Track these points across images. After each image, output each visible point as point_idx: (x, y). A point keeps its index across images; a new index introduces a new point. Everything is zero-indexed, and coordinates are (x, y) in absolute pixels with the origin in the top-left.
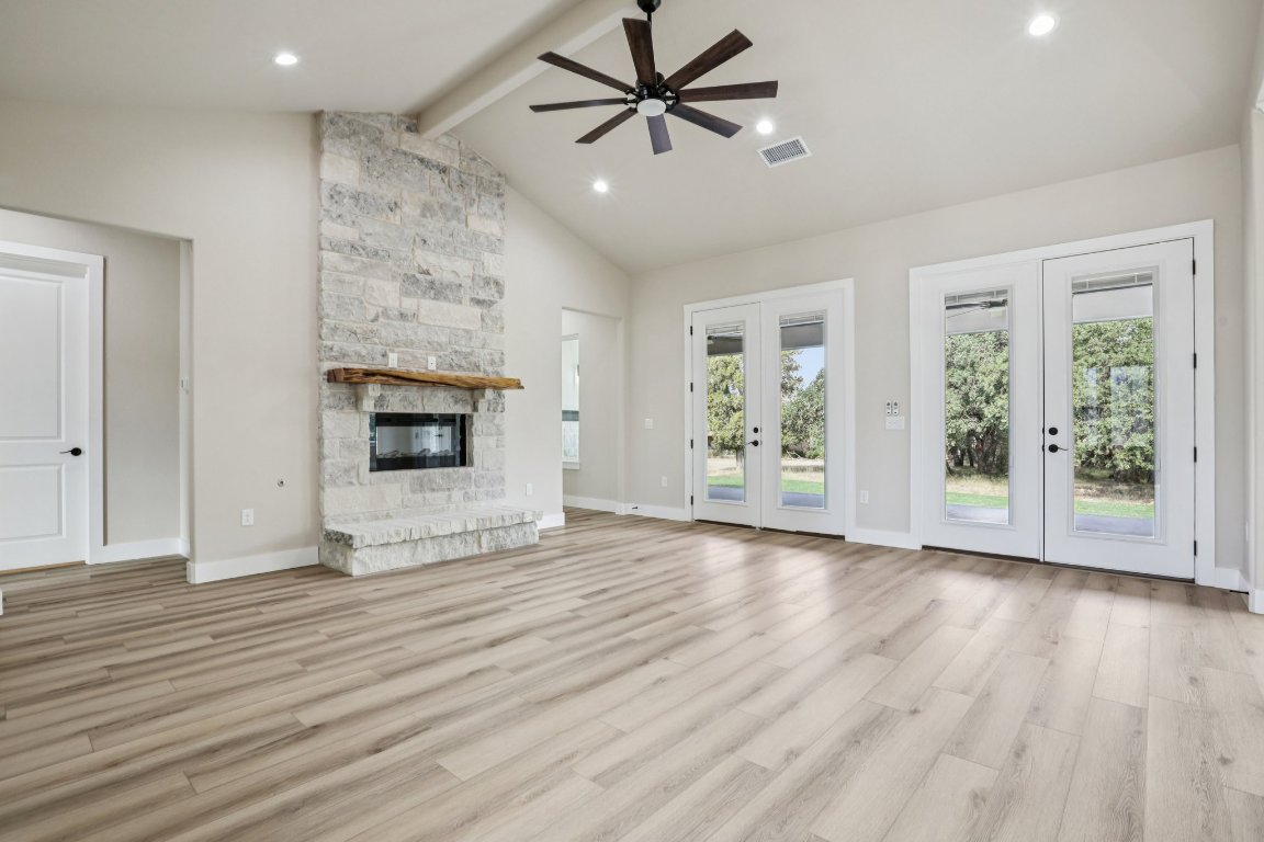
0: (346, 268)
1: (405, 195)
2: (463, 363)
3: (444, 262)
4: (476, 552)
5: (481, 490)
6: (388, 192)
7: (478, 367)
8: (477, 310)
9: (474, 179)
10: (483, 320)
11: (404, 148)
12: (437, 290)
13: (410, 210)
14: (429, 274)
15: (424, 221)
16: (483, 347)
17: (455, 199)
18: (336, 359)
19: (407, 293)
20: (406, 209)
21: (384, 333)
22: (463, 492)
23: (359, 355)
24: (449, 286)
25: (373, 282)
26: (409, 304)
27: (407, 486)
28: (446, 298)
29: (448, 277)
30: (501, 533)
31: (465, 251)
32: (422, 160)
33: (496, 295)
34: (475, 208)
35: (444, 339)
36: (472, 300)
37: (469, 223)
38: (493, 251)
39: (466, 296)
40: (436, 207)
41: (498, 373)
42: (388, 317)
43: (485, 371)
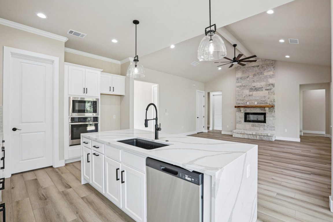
0: (239, 90)
1: (250, 74)
2: (263, 103)
3: (258, 84)
4: (256, 139)
5: (268, 128)
6: (246, 75)
7: (267, 103)
8: (267, 92)
9: (265, 65)
10: (269, 93)
11: (249, 66)
12: (257, 89)
13: (251, 77)
14: (255, 87)
15: (254, 77)
16: (269, 99)
17: (261, 71)
18: (238, 104)
19: (250, 91)
20: (250, 77)
21: (246, 99)
22: (263, 128)
23: (242, 103)
24: (260, 88)
25: (244, 91)
26: (251, 93)
27: (251, 125)
28: (259, 91)
29: (259, 86)
30: (262, 136)
31: (264, 80)
32: (253, 67)
33: (272, 87)
34: (266, 71)
35: (258, 98)
36: (265, 89)
37: (264, 74)
38: (271, 78)
39: (264, 89)
40: (256, 74)
41: (273, 104)
42: (247, 96)
43: (269, 104)
